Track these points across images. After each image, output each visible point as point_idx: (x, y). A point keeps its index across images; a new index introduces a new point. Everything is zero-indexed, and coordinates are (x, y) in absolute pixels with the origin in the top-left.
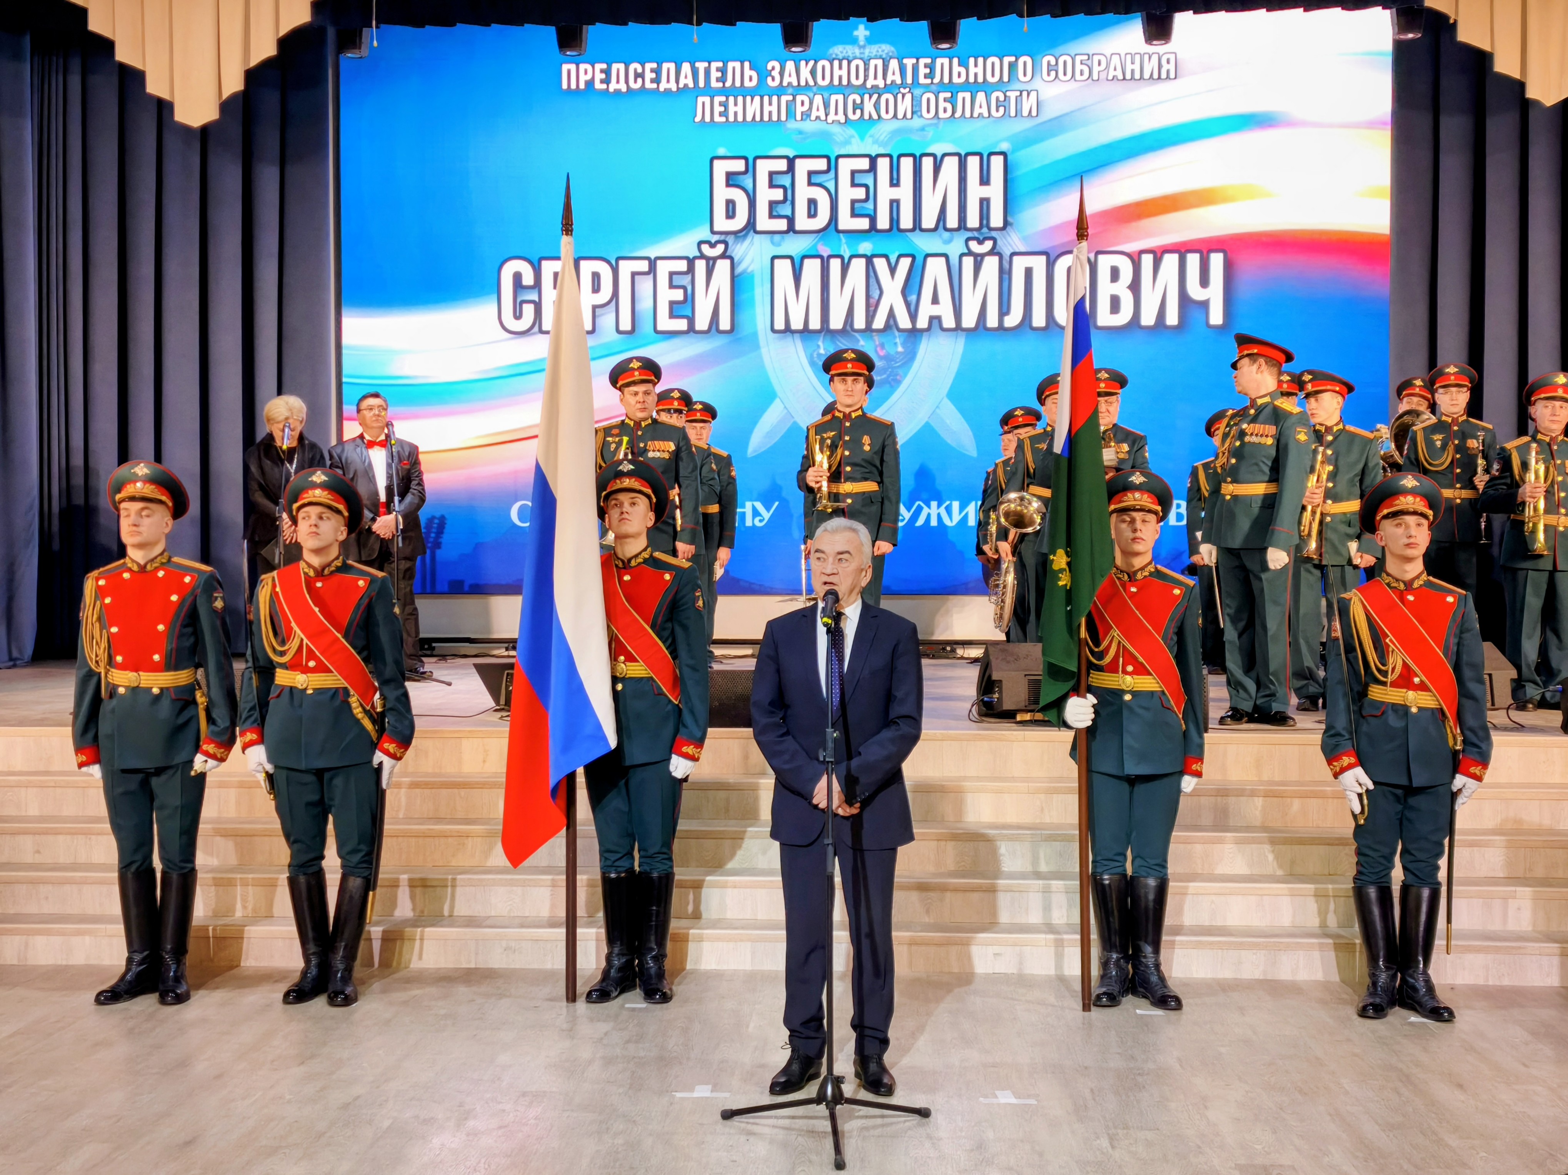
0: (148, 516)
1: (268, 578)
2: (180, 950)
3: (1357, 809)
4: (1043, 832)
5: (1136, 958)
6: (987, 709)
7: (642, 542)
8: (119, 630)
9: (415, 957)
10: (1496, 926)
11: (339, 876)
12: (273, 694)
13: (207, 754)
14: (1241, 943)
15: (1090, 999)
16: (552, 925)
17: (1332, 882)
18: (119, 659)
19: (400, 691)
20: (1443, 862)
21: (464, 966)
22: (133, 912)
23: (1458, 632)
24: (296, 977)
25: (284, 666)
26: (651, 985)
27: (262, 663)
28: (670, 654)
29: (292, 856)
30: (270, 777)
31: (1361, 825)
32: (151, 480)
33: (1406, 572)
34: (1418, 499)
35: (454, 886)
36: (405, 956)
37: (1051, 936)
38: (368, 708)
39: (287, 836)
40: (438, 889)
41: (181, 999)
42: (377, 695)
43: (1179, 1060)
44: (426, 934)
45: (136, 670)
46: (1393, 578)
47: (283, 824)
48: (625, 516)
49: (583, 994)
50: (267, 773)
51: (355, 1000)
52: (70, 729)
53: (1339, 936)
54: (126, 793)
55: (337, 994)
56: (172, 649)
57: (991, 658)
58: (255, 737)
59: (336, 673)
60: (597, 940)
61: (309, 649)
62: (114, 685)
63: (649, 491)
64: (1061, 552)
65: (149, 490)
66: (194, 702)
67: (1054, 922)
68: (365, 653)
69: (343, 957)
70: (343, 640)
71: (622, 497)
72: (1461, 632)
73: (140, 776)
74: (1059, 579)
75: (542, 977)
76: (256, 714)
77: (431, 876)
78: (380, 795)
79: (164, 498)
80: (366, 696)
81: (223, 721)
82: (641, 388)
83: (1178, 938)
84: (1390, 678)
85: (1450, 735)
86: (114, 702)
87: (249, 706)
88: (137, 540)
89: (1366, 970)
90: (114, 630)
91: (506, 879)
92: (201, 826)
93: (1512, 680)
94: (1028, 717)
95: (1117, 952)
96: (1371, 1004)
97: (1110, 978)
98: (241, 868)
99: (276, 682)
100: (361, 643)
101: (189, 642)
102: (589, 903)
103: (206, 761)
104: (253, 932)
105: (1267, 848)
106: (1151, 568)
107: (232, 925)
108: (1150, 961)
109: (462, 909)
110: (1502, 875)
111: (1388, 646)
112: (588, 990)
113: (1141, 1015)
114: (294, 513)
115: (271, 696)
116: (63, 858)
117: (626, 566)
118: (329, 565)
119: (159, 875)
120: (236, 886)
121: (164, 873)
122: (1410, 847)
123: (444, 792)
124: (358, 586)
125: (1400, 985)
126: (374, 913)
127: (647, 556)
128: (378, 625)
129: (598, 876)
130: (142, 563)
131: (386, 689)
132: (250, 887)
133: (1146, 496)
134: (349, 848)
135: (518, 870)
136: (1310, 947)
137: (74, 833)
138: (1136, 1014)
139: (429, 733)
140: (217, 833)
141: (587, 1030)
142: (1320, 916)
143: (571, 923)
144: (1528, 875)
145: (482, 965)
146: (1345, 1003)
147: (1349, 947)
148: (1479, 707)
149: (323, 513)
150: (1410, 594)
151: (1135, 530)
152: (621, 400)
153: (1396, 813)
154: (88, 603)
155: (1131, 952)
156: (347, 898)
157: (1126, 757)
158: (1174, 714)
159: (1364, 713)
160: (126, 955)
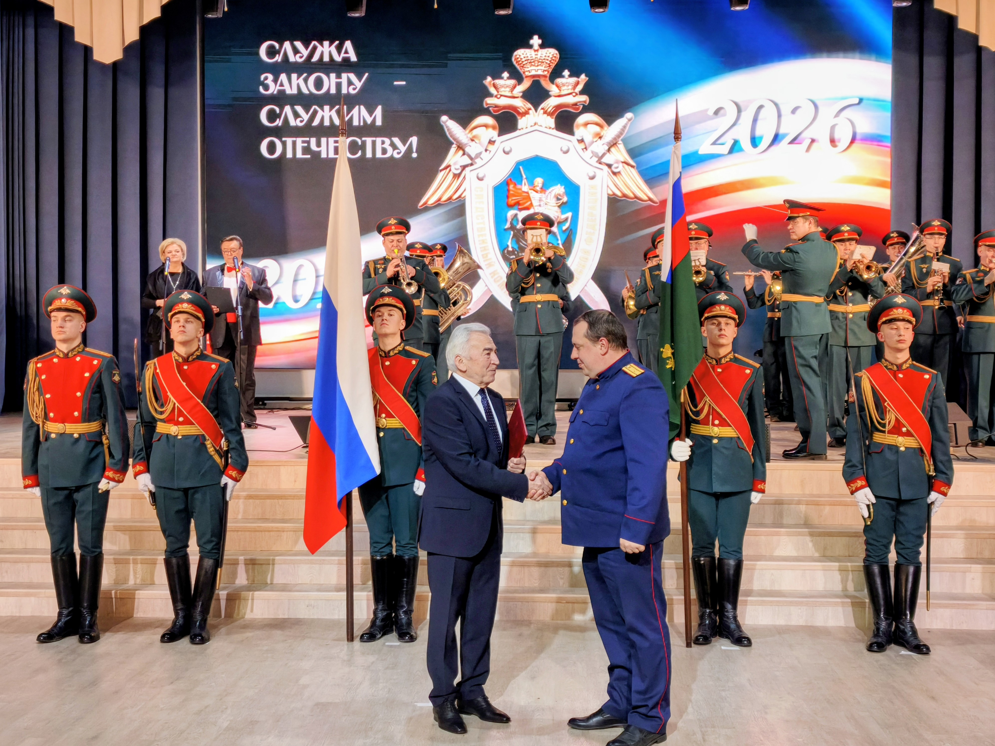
0: (70, 321)
1: (151, 364)
2: (93, 607)
3: (866, 515)
5: (722, 613)
7: (398, 340)
8: (51, 396)
9: (248, 611)
10: (957, 590)
11: (198, 558)
12: (155, 439)
13: (108, 478)
14: (791, 602)
15: (691, 640)
16: (338, 590)
17: (851, 562)
18: (52, 415)
19: (238, 437)
20: (923, 549)
21: (280, 617)
22: (61, 582)
23: (931, 398)
24: (169, 624)
25: (162, 420)
26: (403, 630)
27: (147, 419)
28: (416, 412)
29: (167, 545)
30: (152, 494)
31: (868, 525)
32: (72, 297)
33: (898, 358)
34: (905, 311)
35: (273, 564)
36: (242, 610)
38: (218, 448)
39: (164, 531)
40: (264, 566)
41: (93, 639)
42: (223, 440)
43: (749, 680)
44: (255, 596)
45: (63, 422)
46: (890, 362)
47: (161, 524)
48: (385, 322)
49: (357, 636)
50: (150, 492)
51: (208, 640)
52: (20, 460)
53: (855, 597)
54: (56, 503)
55: (196, 636)
56: (86, 409)
58: (142, 468)
59: (197, 425)
60: (368, 600)
61: (179, 410)
62: (48, 432)
63: (401, 306)
64: (667, 346)
65: (70, 304)
66: (101, 443)
68: (216, 412)
69: (200, 611)
70: (202, 404)
71: (383, 309)
72: (934, 399)
73: (66, 492)
74: (667, 364)
75: (329, 625)
76: (144, 453)
77: (258, 558)
78: (225, 504)
79: (80, 309)
80: (216, 440)
82: (395, 238)
83: (749, 598)
85: (927, 465)
86: (49, 443)
87: (139, 447)
88: (62, 337)
89: (872, 621)
90: (48, 396)
91: (308, 560)
92: (106, 524)
93: (969, 427)
95: (709, 608)
96: (875, 643)
97: (705, 625)
98: (131, 552)
99: (157, 431)
100: (213, 406)
101: (96, 403)
102: (363, 574)
103: (108, 483)
104: (141, 594)
105: (808, 539)
106: (731, 356)
107: (127, 590)
108: (730, 615)
109: (278, 579)
110: (962, 557)
111: (886, 407)
112: (361, 633)
113: (725, 650)
114: (169, 320)
115: (153, 440)
116: (19, 546)
117: (387, 355)
118: (192, 354)
119: (78, 557)
120: (130, 564)
121: (82, 556)
122: (900, 539)
123: (269, 501)
124: (211, 368)
125: (894, 630)
126: (222, 582)
127: (401, 349)
128: (225, 393)
129: (369, 558)
130: (66, 352)
131: (229, 437)
132: (139, 565)
133: (728, 308)
134: (204, 540)
135: (315, 554)
136: (836, 604)
137: (25, 529)
138: (721, 649)
139: (257, 462)
140: (118, 529)
141: (360, 660)
142: (842, 583)
143: (350, 588)
144: (979, 556)
145: (292, 616)
146: (859, 641)
147: (862, 604)
148: (945, 445)
149: (188, 318)
150: (901, 373)
151: (721, 330)
152: (384, 243)
153: (892, 517)
154: (30, 378)
155: (718, 608)
156: (203, 572)
157: (714, 480)
158: (746, 453)
159: (870, 452)
160: (58, 610)
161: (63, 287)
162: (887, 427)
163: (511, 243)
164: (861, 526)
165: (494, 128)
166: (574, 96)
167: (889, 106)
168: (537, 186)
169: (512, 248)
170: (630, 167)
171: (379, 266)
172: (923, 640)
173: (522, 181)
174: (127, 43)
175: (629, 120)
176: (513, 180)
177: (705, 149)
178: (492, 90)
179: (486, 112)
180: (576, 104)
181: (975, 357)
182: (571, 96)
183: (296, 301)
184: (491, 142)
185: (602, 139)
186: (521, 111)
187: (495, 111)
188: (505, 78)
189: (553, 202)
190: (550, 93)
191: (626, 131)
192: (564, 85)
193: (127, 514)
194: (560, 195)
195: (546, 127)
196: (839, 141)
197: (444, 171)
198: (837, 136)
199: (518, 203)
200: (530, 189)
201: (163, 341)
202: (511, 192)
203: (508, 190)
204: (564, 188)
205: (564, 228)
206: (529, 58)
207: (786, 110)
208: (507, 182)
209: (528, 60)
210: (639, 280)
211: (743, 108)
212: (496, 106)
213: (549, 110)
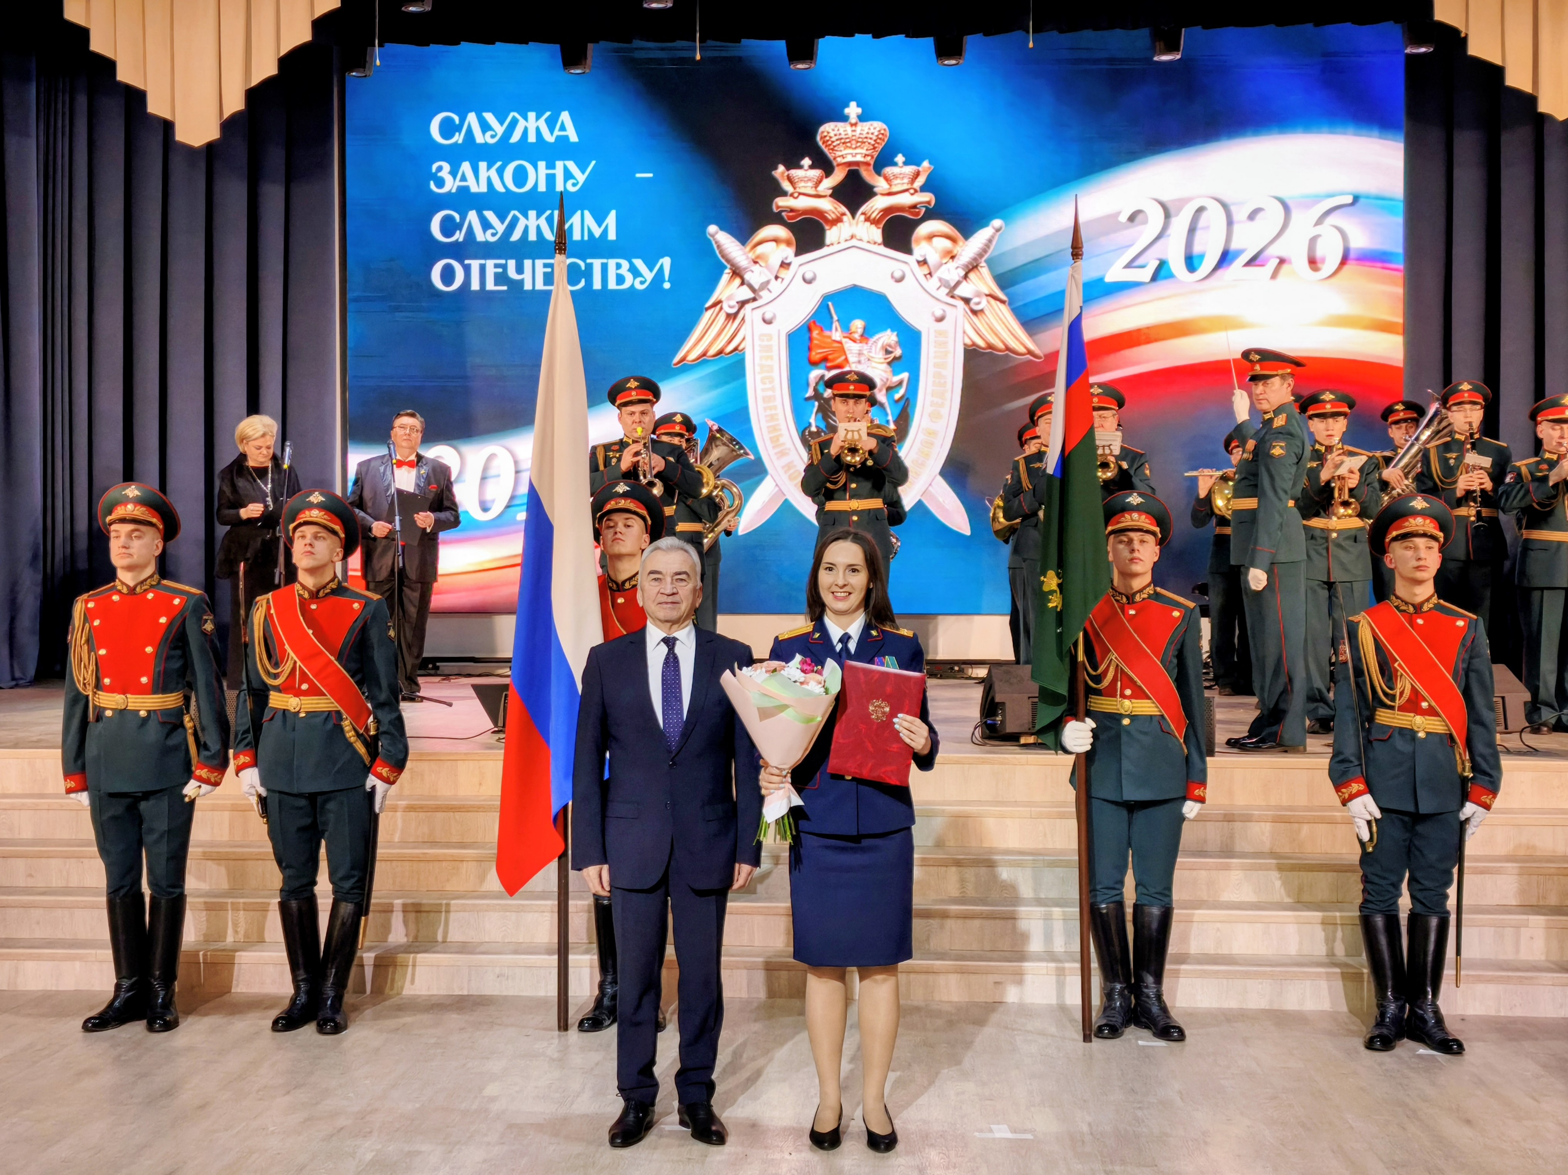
0: (139, 537)
1: (262, 601)
2: (169, 976)
3: (1366, 837)
4: (1046, 858)
5: (1136, 989)
6: (991, 732)
8: (108, 652)
9: (407, 984)
10: (1507, 954)
11: (330, 901)
12: (266, 717)
13: (200, 779)
14: (1246, 972)
15: (1091, 1030)
16: (546, 952)
17: (1340, 910)
18: (107, 681)
19: (394, 715)
20: (1452, 891)
21: (457, 992)
22: (122, 937)
23: (1467, 657)
24: (286, 1004)
25: (278, 689)
27: (256, 686)
29: (284, 882)
30: (262, 800)
31: (1369, 853)
32: (140, 501)
33: (1416, 595)
34: (1428, 521)
35: (448, 911)
36: (398, 984)
37: (1053, 965)
38: (361, 731)
39: (279, 862)
40: (432, 914)
41: (169, 1026)
42: (371, 719)
43: (1180, 1092)
44: (418, 960)
45: (124, 692)
46: (1402, 601)
47: (274, 848)
48: (618, 536)
50: (259, 796)
51: (345, 1028)
52: (60, 751)
53: (1347, 965)
54: (114, 818)
55: (326, 1021)
56: (159, 672)
57: (994, 679)
58: (248, 759)
59: (329, 696)
60: (591, 967)
61: (302, 672)
62: (101, 708)
63: (644, 512)
64: (1051, 573)
65: (139, 512)
66: (182, 725)
67: (1055, 950)
68: (359, 677)
69: (332, 984)
70: (336, 663)
71: (616, 517)
72: (1471, 658)
73: (128, 801)
74: (1049, 601)
75: (535, 1004)
76: (250, 737)
77: (424, 901)
78: (373, 819)
79: (154, 520)
80: (359, 717)
81: (215, 746)
82: (638, 409)
83: (1183, 967)
84: (1398, 703)
85: (1459, 761)
86: (100, 725)
87: (242, 729)
88: (126, 562)
89: (1374, 1001)
90: (102, 652)
92: (190, 850)
93: (1525, 703)
94: (1031, 740)
95: (1120, 983)
96: (1378, 1036)
97: (1114, 1009)
98: (230, 893)
99: (270, 705)
100: (353, 666)
101: (176, 664)
103: (200, 787)
104: (244, 958)
105: (1274, 875)
106: (1150, 590)
107: (224, 950)
108: (1151, 993)
109: (455, 935)
110: (1514, 903)
111: (1397, 671)
112: (581, 1018)
113: (1143, 1046)
114: (291, 534)
115: (265, 719)
116: (56, 882)
117: (620, 588)
118: (324, 587)
119: (147, 900)
120: (227, 910)
121: (152, 898)
122: (1418, 875)
123: (440, 815)
124: (353, 608)
125: (1408, 1017)
126: (367, 939)
128: (373, 648)
129: (592, 902)
130: (131, 584)
131: (380, 714)
132: (242, 912)
133: (1143, 517)
134: (341, 873)
135: (514, 896)
136: (1318, 975)
137: (66, 856)
138: (1138, 1046)
139: (421, 754)
140: (207, 857)
141: (577, 1059)
142: (1327, 944)
143: (563, 950)
144: (1541, 903)
145: (474, 992)
146: (1351, 1033)
147: (1358, 976)
148: (1490, 732)
149: (319, 533)
150: (1420, 618)
151: (1133, 551)
152: (620, 419)
153: (1404, 840)
154: (77, 625)
155: (1133, 981)
156: (338, 923)
157: (1124, 782)
158: (1174, 739)
159: (1371, 738)
160: (115, 981)
161: (130, 486)
162: (1397, 701)
163: (816, 420)
164: (1354, 854)
165: (788, 243)
166: (912, 194)
167: (1400, 207)
168: (854, 332)
169: (817, 427)
170: (998, 303)
171: (611, 454)
172: (1453, 1033)
173: (832, 323)
174: (226, 115)
175: (998, 230)
176: (818, 324)
177: (1115, 274)
178: (786, 186)
179: (777, 219)
180: (914, 206)
181: (1536, 595)
182: (907, 194)
183: (485, 509)
184: (785, 265)
185: (955, 260)
186: (830, 218)
187: (790, 218)
188: (806, 167)
189: (880, 356)
190: (876, 190)
191: (992, 247)
192: (896, 177)
193: (223, 835)
194: (890, 346)
195: (869, 242)
196: (1323, 260)
197: (712, 310)
198: (1319, 253)
199: (825, 359)
200: (845, 337)
201: (280, 570)
202: (815, 342)
203: (811, 339)
204: (897, 335)
205: (897, 396)
206: (843, 136)
207: (1240, 215)
208: (809, 327)
209: (841, 139)
210: (1009, 477)
211: (1172, 210)
212: (792, 210)
213: (874, 216)
